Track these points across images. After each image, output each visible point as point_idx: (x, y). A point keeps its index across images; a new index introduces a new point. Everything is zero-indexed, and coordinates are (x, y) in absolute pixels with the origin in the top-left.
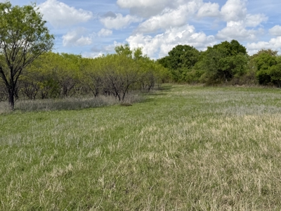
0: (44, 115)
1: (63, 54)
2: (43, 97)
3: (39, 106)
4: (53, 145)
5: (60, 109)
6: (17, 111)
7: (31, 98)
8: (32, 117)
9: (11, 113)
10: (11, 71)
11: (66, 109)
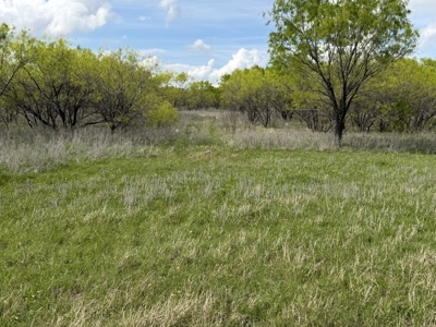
0: (387, 159)
1: (422, 59)
2: (382, 129)
3: (379, 144)
4: (412, 209)
5: (412, 151)
6: (346, 148)
7: (364, 130)
8: (369, 159)
9: (338, 150)
10: (344, 88)
11: (423, 152)
